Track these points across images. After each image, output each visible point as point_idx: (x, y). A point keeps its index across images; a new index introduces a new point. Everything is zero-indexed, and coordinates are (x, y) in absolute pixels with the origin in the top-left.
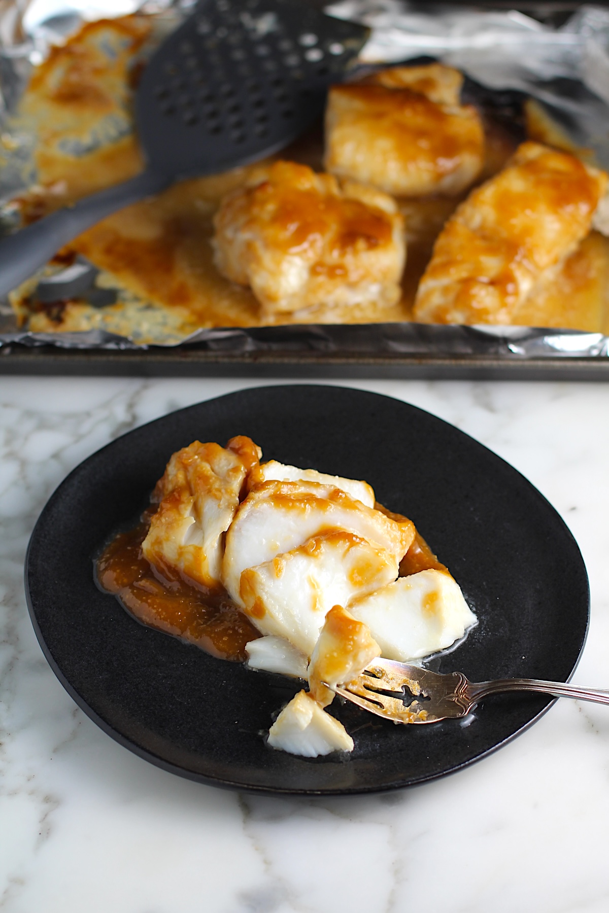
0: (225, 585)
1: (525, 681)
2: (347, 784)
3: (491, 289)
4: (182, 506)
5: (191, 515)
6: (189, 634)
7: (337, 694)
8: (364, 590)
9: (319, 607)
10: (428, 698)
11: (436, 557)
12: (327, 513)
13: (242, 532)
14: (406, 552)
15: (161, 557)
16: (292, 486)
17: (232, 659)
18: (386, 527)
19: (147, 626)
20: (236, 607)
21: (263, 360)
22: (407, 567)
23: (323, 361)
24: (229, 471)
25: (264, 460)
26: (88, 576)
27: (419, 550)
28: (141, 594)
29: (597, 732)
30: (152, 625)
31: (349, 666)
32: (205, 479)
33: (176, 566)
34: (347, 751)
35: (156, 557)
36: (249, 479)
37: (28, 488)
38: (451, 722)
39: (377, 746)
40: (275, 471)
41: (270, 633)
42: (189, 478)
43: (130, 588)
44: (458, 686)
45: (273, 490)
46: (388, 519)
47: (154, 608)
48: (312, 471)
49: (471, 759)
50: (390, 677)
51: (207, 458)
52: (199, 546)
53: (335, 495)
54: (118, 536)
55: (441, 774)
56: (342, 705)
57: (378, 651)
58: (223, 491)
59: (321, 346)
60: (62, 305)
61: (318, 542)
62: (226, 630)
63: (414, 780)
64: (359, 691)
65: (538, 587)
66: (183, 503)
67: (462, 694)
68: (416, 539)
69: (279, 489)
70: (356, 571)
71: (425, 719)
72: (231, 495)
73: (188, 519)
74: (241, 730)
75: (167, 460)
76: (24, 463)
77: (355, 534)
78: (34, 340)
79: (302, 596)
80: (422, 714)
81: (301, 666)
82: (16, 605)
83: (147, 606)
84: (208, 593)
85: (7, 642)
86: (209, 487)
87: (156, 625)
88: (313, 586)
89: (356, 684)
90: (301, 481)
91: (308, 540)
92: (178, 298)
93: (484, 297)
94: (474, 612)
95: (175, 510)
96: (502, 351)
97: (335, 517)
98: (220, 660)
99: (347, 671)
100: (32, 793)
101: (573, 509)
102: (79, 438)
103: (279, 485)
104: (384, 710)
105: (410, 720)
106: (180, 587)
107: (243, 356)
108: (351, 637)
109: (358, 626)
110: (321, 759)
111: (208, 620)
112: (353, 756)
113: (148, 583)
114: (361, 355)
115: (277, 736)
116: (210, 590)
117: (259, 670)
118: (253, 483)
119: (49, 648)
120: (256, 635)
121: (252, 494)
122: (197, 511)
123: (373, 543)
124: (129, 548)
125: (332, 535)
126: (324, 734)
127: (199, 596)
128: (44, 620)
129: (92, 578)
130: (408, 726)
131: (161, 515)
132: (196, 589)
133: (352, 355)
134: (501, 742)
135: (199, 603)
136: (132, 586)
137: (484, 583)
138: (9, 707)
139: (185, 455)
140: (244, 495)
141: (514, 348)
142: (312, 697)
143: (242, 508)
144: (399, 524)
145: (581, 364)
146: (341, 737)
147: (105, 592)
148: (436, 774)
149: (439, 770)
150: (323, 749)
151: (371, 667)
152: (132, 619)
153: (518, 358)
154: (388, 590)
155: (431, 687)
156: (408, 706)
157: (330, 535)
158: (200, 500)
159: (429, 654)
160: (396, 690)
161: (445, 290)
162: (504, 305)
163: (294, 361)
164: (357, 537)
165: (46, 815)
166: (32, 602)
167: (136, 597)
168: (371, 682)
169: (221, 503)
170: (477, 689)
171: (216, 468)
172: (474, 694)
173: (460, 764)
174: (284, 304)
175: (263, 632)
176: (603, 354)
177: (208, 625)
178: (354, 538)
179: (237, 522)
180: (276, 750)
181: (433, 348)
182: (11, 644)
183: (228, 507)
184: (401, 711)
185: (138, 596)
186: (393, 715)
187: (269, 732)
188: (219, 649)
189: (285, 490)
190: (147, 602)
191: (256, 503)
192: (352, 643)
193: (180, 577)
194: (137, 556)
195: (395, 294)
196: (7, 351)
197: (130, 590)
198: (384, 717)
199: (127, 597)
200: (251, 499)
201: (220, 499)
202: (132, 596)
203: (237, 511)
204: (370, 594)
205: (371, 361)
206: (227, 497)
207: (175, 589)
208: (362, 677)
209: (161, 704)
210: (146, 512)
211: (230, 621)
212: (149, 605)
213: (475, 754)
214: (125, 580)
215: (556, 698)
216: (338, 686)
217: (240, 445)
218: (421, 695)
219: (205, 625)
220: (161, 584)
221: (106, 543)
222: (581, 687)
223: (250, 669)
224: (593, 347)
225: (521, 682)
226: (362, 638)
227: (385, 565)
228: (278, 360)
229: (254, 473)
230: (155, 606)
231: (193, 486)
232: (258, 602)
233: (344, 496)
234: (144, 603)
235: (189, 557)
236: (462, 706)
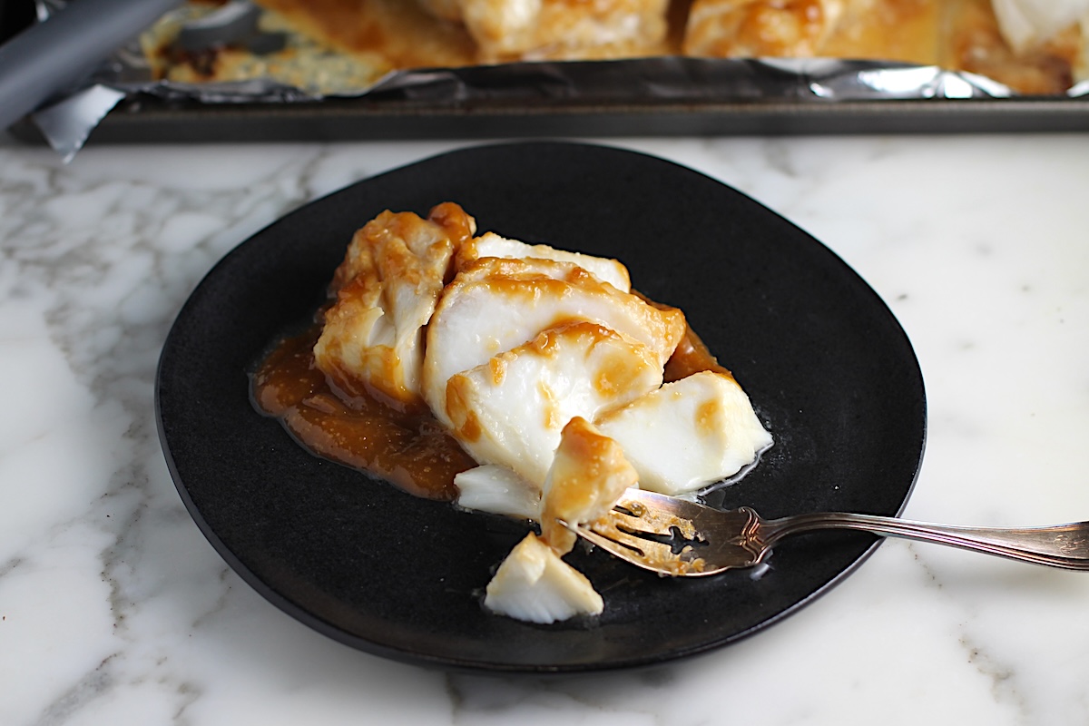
0: (426, 400)
1: (838, 516)
2: (596, 657)
3: (787, 16)
4: (367, 295)
5: (378, 306)
6: (377, 465)
7: (579, 537)
8: (616, 401)
9: (554, 423)
10: (705, 543)
11: (715, 359)
12: (563, 298)
13: (449, 326)
14: (674, 351)
15: (339, 364)
16: (515, 265)
17: (436, 496)
18: (645, 316)
19: (321, 457)
20: (443, 428)
21: (479, 111)
22: (675, 370)
23: (560, 110)
24: (429, 247)
25: (480, 233)
26: (241, 394)
27: (691, 349)
28: (313, 414)
29: (940, 585)
30: (327, 455)
31: (595, 496)
32: (398, 258)
33: (359, 375)
34: (593, 614)
35: (333, 365)
36: (457, 257)
37: (164, 286)
38: (738, 574)
39: (636, 607)
40: (492, 246)
41: (487, 461)
42: (376, 260)
43: (297, 408)
44: (747, 526)
45: (489, 270)
46: (648, 306)
47: (330, 433)
48: (545, 246)
49: (765, 621)
50: (652, 515)
51: (401, 233)
52: (390, 346)
53: (575, 275)
54: (283, 342)
55: (723, 642)
56: (588, 554)
57: (632, 476)
58: (421, 272)
59: (558, 92)
60: (212, 55)
61: (551, 337)
62: (427, 458)
63: (684, 651)
64: (610, 533)
65: (856, 396)
66: (368, 290)
67: (752, 535)
68: (686, 334)
69: (498, 269)
70: (604, 375)
71: (701, 569)
72: (432, 277)
73: (375, 311)
74: (447, 590)
75: (349, 241)
76: (159, 255)
77: (603, 325)
78: (168, 90)
79: (530, 408)
80: (697, 563)
81: (530, 502)
82: (146, 436)
83: (320, 429)
84: (404, 411)
85: (133, 484)
86: (402, 268)
87: (333, 454)
88: (545, 395)
89: (605, 524)
90: (528, 258)
91: (537, 335)
92: (368, 41)
93: (778, 26)
94: (768, 430)
95: (357, 301)
96: (802, 92)
97: (575, 303)
98: (420, 499)
99: (592, 504)
100: (163, 680)
101: (903, 297)
102: (233, 221)
103: (498, 263)
104: (644, 558)
105: (680, 571)
106: (365, 405)
107: (452, 107)
108: (595, 457)
109: (605, 443)
110: (558, 625)
111: (403, 446)
112: (603, 620)
113: (322, 400)
114: (612, 102)
115: (497, 595)
116: (406, 407)
117: (473, 510)
118: (462, 261)
119: (186, 487)
120: (470, 464)
121: (460, 275)
122: (387, 301)
123: (627, 338)
124: (297, 356)
125: (571, 327)
126: (562, 592)
127: (391, 415)
128: (180, 451)
129: (248, 396)
130: (678, 580)
131: (339, 309)
132: (388, 406)
133: (599, 102)
134: (806, 597)
135: (391, 424)
136: (300, 405)
137: (782, 393)
138: (133, 569)
139: (370, 228)
140: (450, 277)
141: (819, 90)
142: (545, 541)
143: (448, 293)
144: (662, 312)
145: (910, 107)
146: (585, 594)
147: (264, 414)
148: (716, 642)
149: (721, 637)
150: (562, 612)
151: (627, 503)
152: (301, 448)
153: (823, 101)
154: (648, 400)
155: (710, 528)
156: (677, 554)
157: (568, 327)
158: (391, 287)
159: (707, 484)
160: (661, 532)
161: (725, 19)
162: (804, 35)
163: (520, 111)
164: (604, 329)
165: (182, 710)
166: (165, 428)
167: (306, 419)
168: (626, 521)
169: (419, 287)
170: (773, 528)
171: (413, 245)
172: (768, 535)
173: (750, 628)
174: (508, 44)
175: (479, 461)
176: (940, 95)
177: (404, 454)
178: (601, 331)
179: (440, 312)
180: (496, 616)
181: (710, 92)
182: (137, 487)
183: (428, 293)
184: (668, 560)
185: (307, 418)
186: (656, 565)
187: (485, 592)
188: (418, 483)
189: (506, 269)
190: (320, 424)
191: (465, 286)
192: (597, 465)
193: (365, 391)
194: (308, 366)
195: (658, 28)
196: (135, 107)
197: (298, 410)
198: (644, 567)
199: (294, 419)
200: (460, 281)
201: (418, 284)
202: (300, 417)
203: (440, 298)
204: (625, 406)
205: (626, 109)
206: (427, 279)
207: (359, 407)
208: (613, 515)
209: (340, 558)
210: (320, 310)
211: (433, 447)
212: (324, 428)
213: (771, 613)
214: (291, 398)
215: (881, 538)
216: (580, 525)
217: (445, 214)
218: (696, 539)
219: (399, 454)
220: (341, 401)
221: (266, 352)
222: (916, 523)
223: (462, 509)
224: (926, 86)
225: (833, 517)
226: (612, 458)
227: (644, 366)
228: (500, 111)
229: (463, 248)
230: (332, 430)
231: (381, 270)
232: (471, 418)
233: (587, 276)
234: (316, 426)
235: (376, 362)
236: (752, 552)
